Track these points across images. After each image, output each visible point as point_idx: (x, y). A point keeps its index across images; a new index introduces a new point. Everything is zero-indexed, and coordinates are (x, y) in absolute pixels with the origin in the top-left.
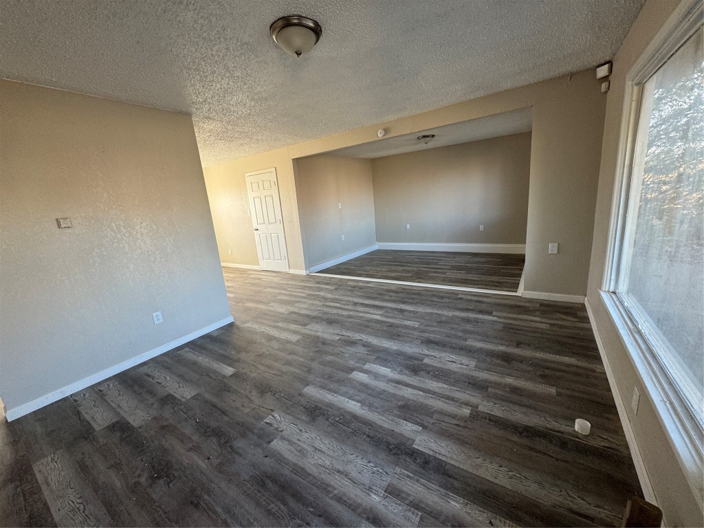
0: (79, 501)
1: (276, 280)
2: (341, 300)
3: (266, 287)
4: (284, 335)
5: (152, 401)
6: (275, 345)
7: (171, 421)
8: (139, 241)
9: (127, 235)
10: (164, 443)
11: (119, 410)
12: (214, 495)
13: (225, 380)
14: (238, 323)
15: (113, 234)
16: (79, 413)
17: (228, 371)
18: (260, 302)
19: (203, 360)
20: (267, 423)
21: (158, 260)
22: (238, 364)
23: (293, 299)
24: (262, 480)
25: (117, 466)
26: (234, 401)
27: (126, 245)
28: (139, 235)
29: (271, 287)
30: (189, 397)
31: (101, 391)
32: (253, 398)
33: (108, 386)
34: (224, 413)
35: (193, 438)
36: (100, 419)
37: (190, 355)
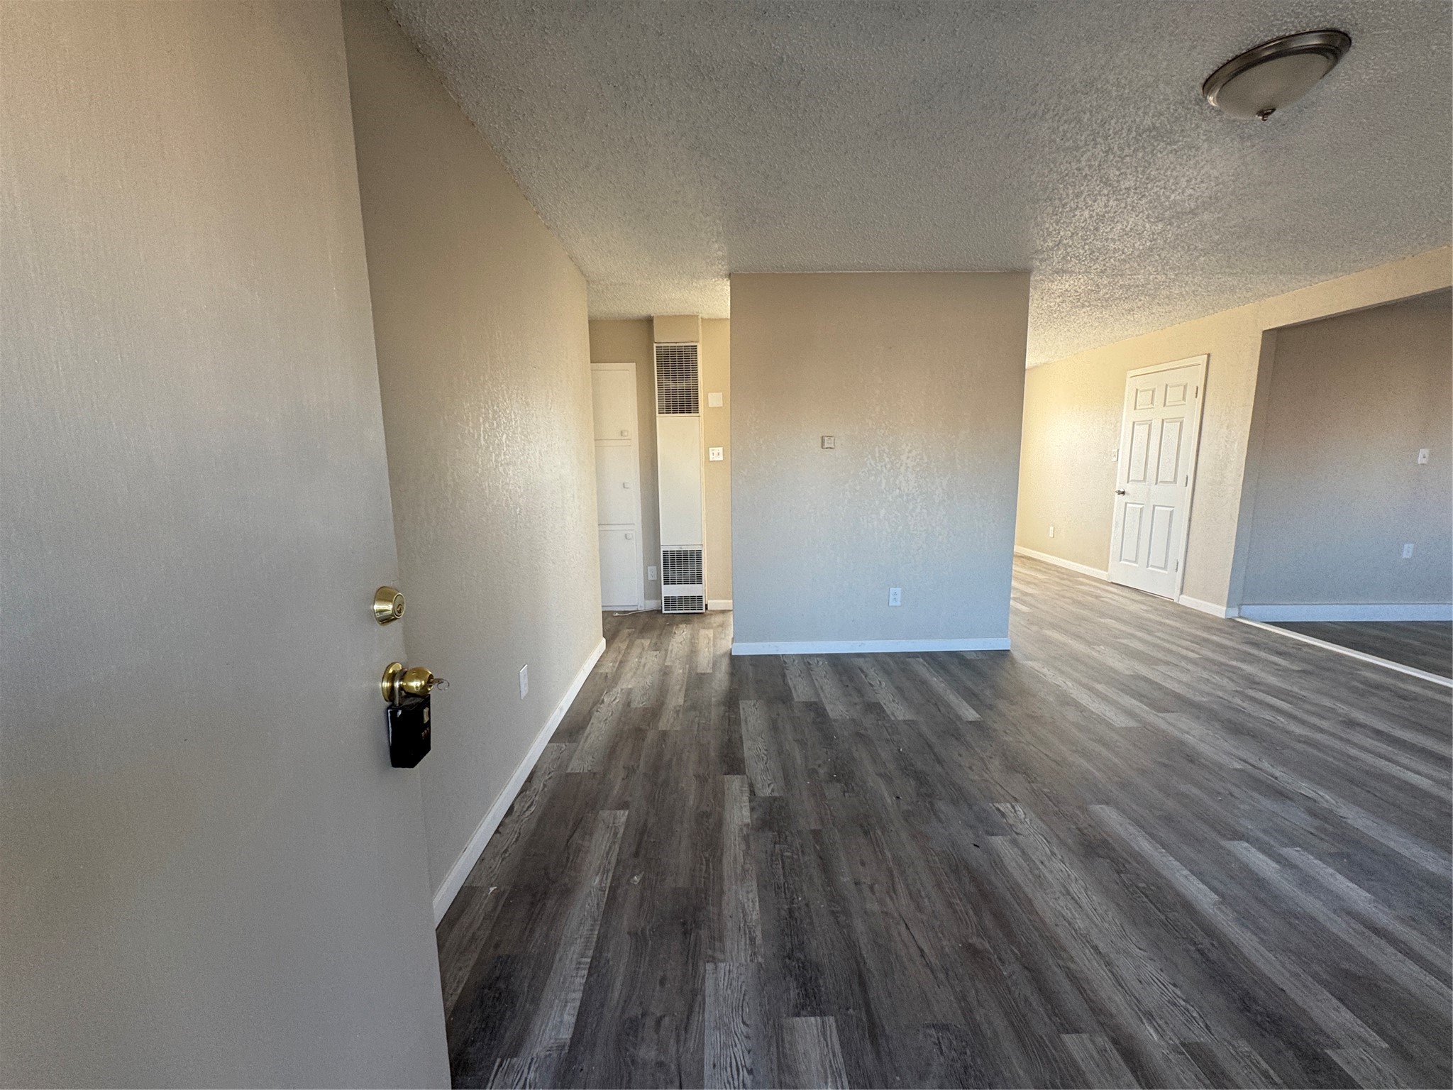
0: (765, 752)
1: (1134, 608)
2: (1304, 699)
3: (1103, 615)
4: (1095, 706)
5: (857, 700)
6: (1072, 715)
7: (869, 732)
8: (901, 477)
9: (889, 466)
10: (854, 749)
11: (820, 691)
12: (889, 836)
13: (958, 723)
14: (1016, 655)
15: (873, 462)
16: (784, 676)
17: (970, 714)
18: (1077, 636)
19: (937, 683)
20: (998, 810)
21: (918, 510)
22: (988, 711)
23: (1160, 655)
24: (957, 865)
25: (802, 743)
26: (960, 755)
27: (884, 481)
28: (903, 469)
29: (1117, 619)
30: (901, 718)
31: (809, 664)
32: (991, 767)
33: (818, 662)
34: (939, 761)
35: (888, 765)
36: (801, 691)
37: (922, 670)
